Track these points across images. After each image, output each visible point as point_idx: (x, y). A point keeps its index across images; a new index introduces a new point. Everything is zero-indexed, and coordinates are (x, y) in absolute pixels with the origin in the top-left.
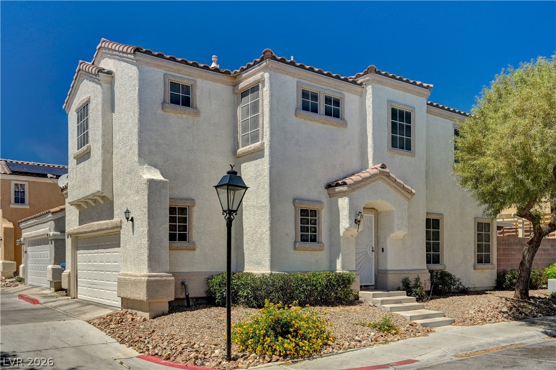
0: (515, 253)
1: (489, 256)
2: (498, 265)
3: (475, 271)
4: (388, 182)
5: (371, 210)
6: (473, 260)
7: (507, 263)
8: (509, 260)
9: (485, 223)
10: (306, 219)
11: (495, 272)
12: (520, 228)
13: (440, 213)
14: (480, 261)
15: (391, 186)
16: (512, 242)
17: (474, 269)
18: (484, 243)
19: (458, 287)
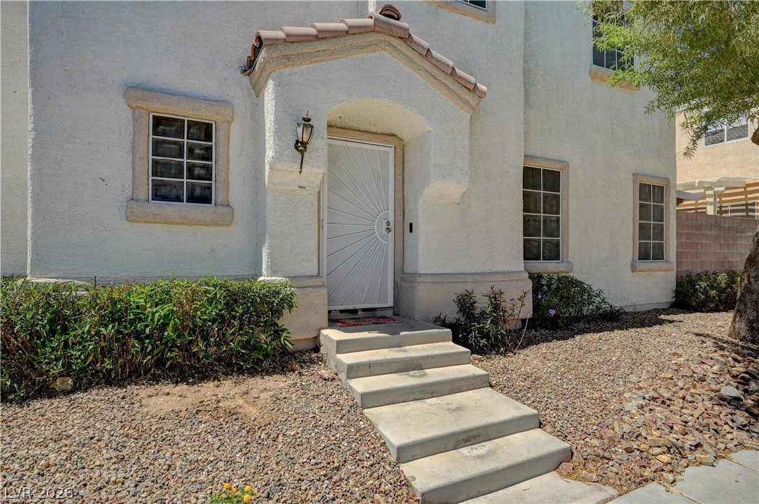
0: (708, 242)
1: (661, 247)
2: (679, 263)
3: (635, 274)
4: (407, 57)
5: (386, 137)
6: (631, 253)
7: (693, 260)
8: (697, 255)
9: (654, 186)
10: (175, 143)
11: (672, 276)
12: (710, 204)
13: (560, 158)
14: (644, 256)
15: (419, 69)
16: (704, 222)
17: (633, 271)
18: (652, 222)
19: (598, 308)
